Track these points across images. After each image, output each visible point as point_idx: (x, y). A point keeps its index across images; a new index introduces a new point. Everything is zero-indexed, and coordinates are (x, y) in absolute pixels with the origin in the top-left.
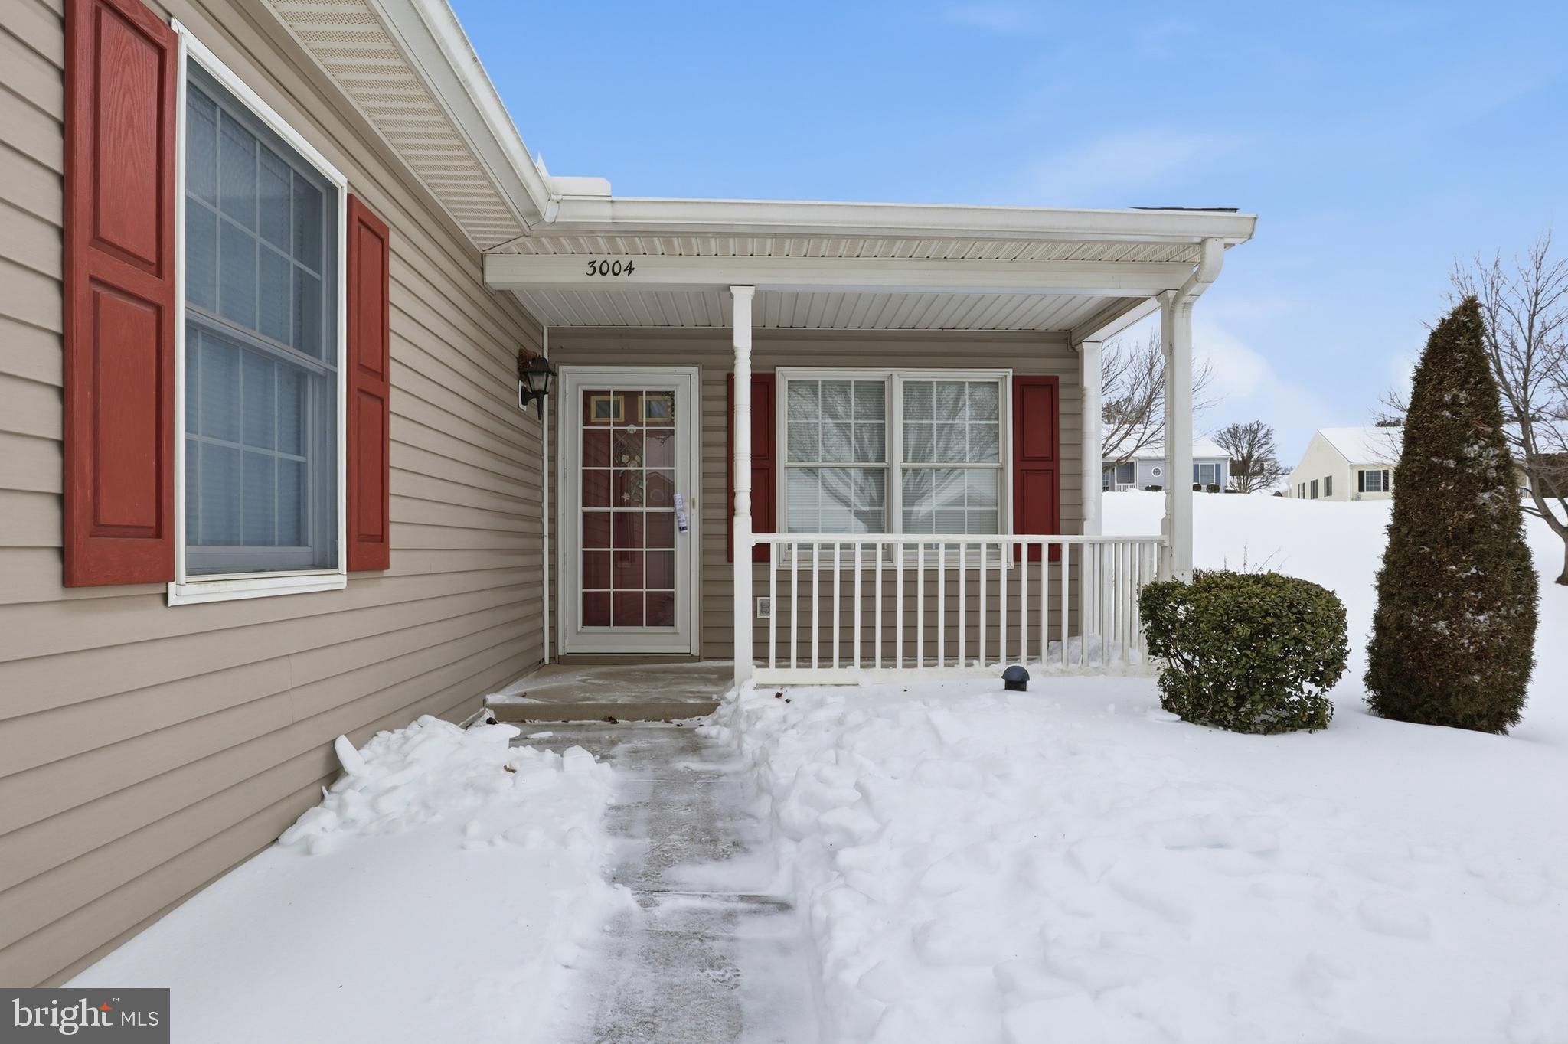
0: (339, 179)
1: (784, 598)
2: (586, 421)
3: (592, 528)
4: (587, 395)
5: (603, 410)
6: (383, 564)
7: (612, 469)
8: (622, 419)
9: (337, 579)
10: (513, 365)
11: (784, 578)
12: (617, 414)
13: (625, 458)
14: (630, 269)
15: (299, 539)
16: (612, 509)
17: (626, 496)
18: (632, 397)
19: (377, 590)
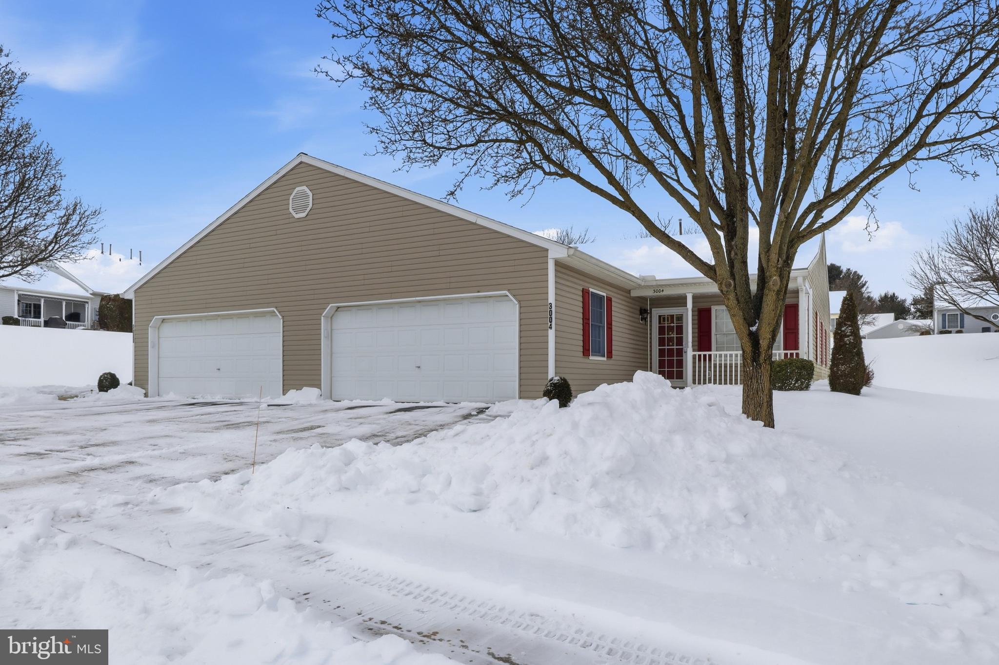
0: (605, 294)
1: (715, 371)
2: (660, 323)
3: (661, 353)
4: (660, 316)
5: (664, 320)
6: (612, 357)
7: (666, 336)
8: (670, 322)
9: (605, 359)
10: (638, 312)
11: (715, 365)
12: (668, 321)
13: (670, 333)
14: (663, 291)
15: (599, 352)
16: (666, 347)
17: (671, 344)
18: (672, 316)
19: (611, 362)
